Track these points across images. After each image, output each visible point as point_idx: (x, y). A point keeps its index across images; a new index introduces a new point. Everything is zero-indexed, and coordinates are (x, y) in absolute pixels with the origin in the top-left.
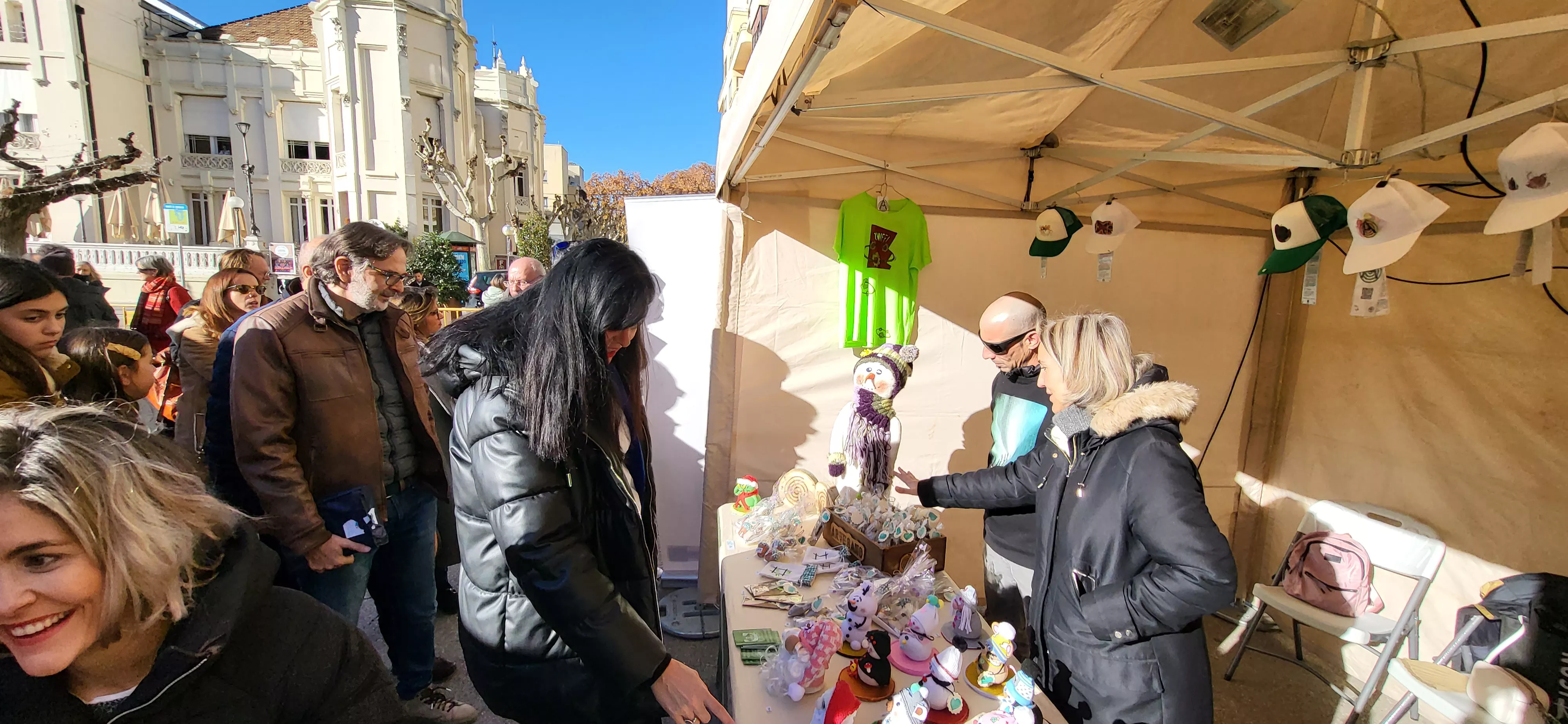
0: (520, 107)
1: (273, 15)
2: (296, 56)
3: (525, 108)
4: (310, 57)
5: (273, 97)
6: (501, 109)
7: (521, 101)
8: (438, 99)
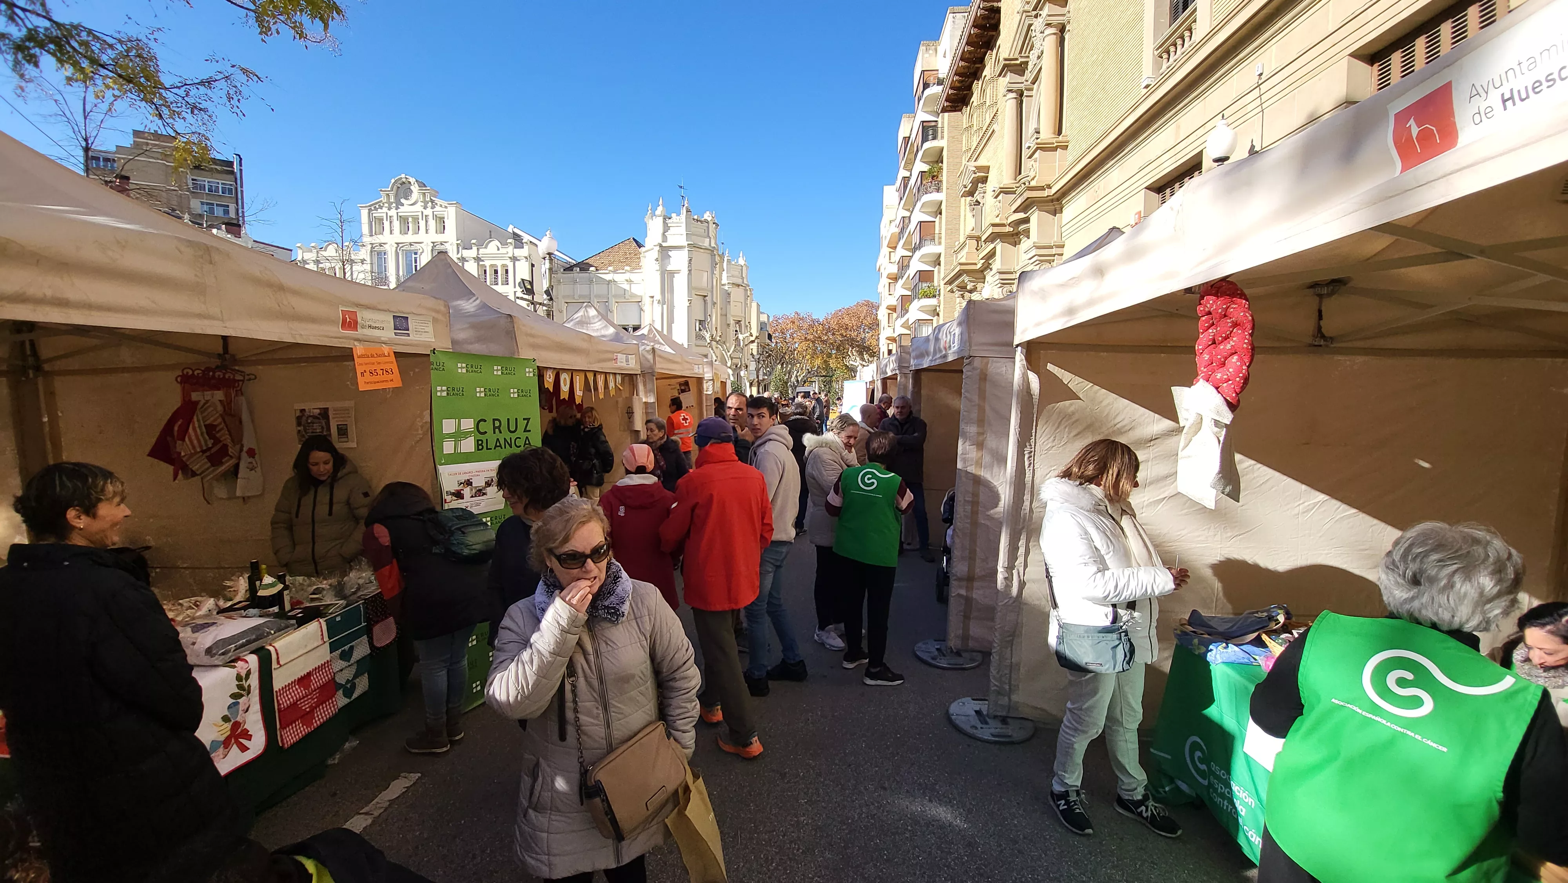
0: (739, 286)
1: (610, 250)
2: (627, 276)
3: (742, 286)
4: (633, 277)
5: (614, 301)
6: (728, 289)
7: (739, 281)
8: (705, 296)
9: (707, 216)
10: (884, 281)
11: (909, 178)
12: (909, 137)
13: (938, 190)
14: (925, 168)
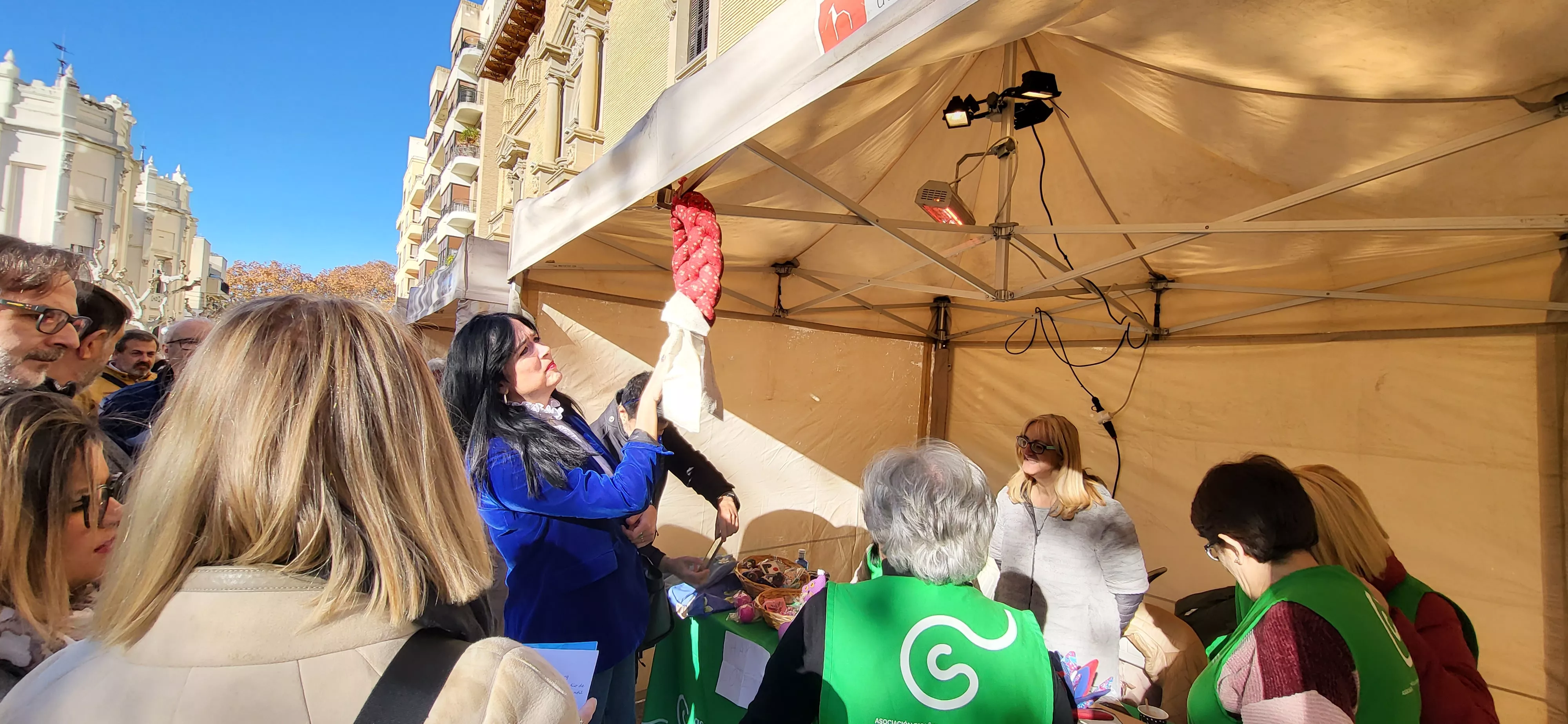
0: (169, 210)
3: (176, 211)
6: (146, 211)
7: (173, 205)
8: (97, 213)
9: (112, 101)
10: (405, 242)
11: (441, 135)
12: (443, 92)
13: (474, 155)
14: (462, 129)
